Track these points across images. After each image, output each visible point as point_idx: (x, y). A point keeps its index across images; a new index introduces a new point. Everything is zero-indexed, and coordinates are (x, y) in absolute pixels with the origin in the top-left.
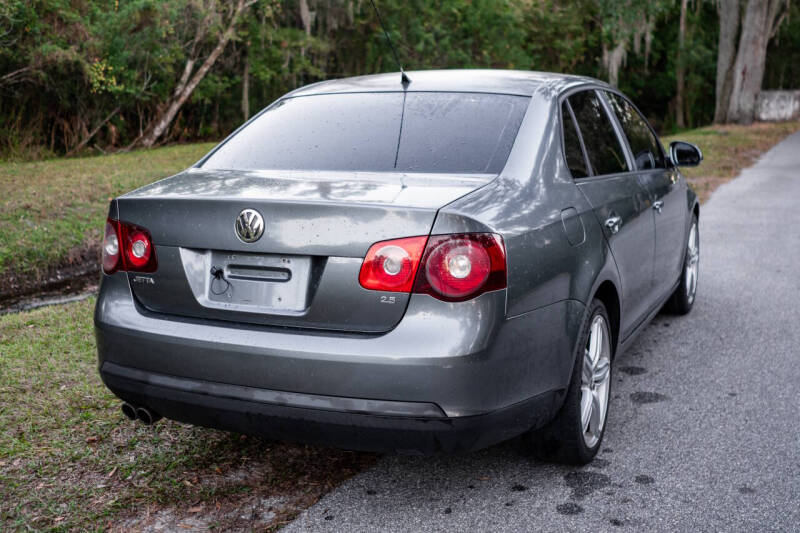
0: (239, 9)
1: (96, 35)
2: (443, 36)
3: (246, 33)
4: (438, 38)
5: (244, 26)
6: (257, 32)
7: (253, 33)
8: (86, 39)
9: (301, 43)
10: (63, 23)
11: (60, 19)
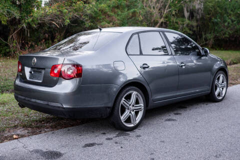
0: (165, 12)
1: (118, 20)
2: (235, 21)
3: (167, 20)
4: (233, 21)
5: (166, 17)
6: (170, 19)
7: (169, 19)
8: (115, 21)
9: (184, 23)
10: (109, 16)
11: (108, 15)
